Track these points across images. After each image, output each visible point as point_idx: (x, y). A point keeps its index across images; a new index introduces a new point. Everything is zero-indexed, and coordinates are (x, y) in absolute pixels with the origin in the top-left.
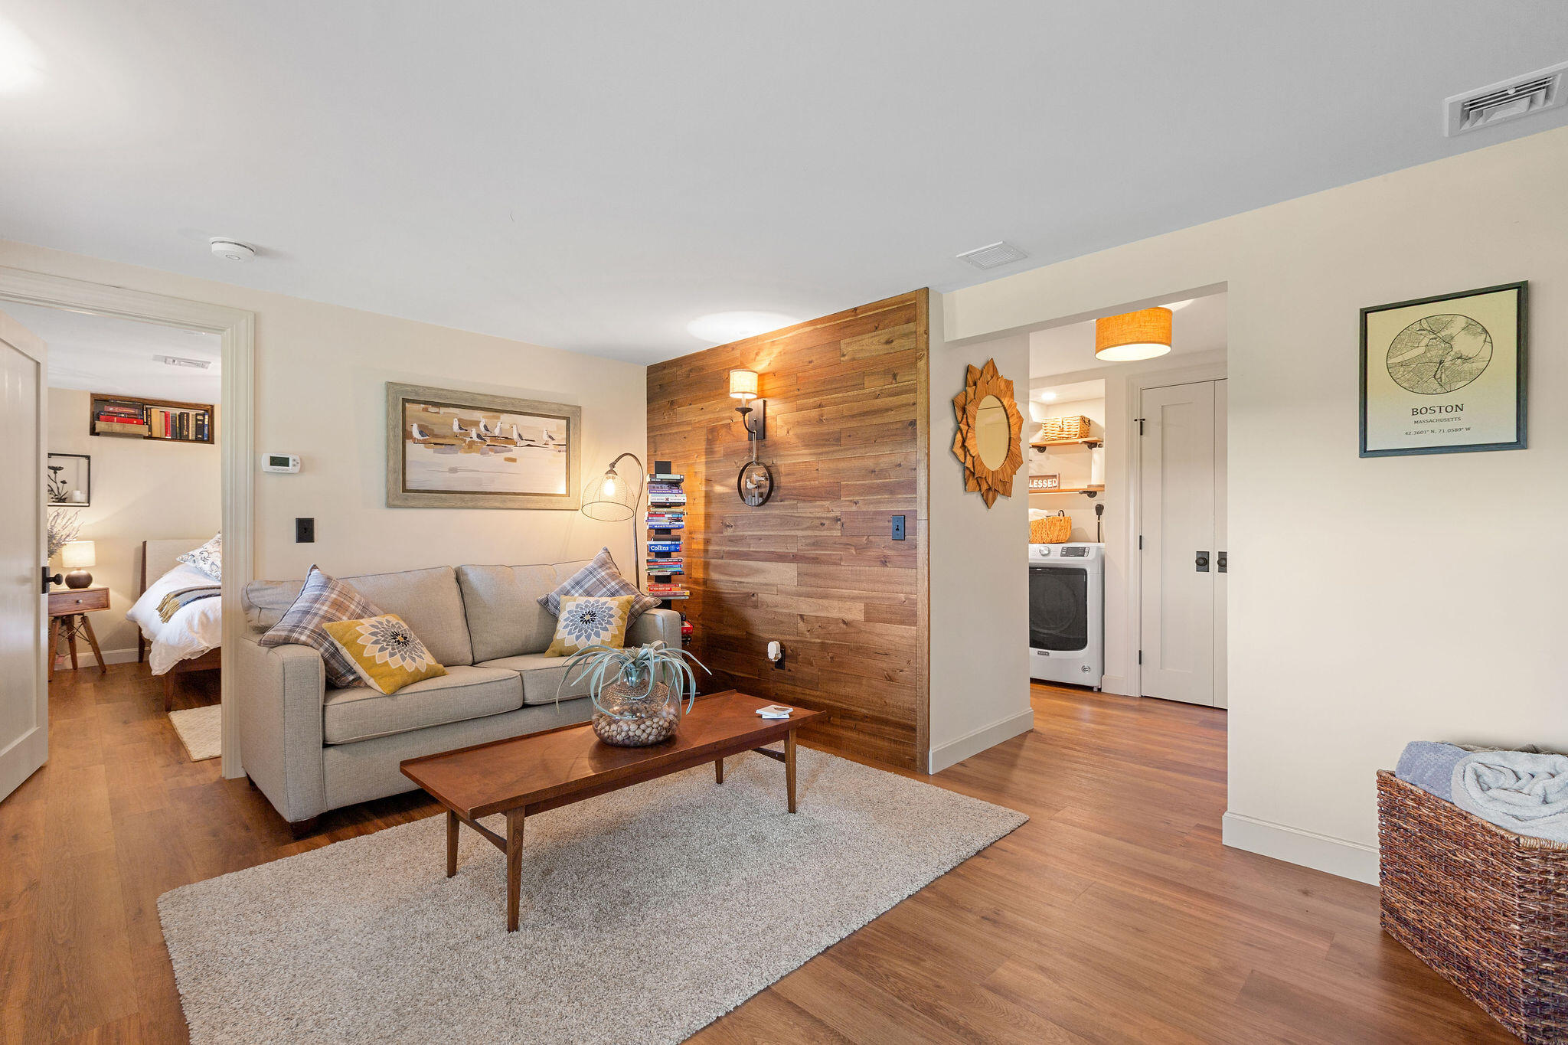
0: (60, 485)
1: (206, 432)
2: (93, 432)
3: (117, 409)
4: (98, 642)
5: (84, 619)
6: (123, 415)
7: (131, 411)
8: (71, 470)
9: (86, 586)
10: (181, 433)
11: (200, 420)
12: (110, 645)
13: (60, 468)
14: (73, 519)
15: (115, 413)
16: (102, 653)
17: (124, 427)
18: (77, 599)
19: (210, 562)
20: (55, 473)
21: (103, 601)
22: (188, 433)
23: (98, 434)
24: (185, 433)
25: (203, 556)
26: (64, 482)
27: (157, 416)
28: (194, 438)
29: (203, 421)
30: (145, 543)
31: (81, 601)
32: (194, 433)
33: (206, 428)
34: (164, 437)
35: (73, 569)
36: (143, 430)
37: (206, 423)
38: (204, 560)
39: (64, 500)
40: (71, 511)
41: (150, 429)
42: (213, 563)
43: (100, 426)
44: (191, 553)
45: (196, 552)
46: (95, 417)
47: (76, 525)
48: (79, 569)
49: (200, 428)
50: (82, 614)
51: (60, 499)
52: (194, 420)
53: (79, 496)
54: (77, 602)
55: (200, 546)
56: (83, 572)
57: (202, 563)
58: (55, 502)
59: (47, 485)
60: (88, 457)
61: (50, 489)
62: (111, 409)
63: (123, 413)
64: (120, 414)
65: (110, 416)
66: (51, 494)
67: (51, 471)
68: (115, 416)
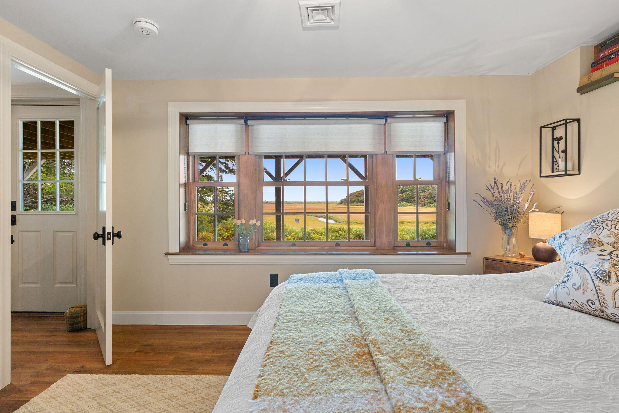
3: (607, 53)
13: (561, 138)
15: (606, 57)
26: (563, 152)
48: (544, 241)
58: (557, 172)
59: (553, 156)
60: (579, 121)
61: (555, 160)
62: (602, 55)
63: (612, 54)
64: (611, 55)
65: (601, 63)
66: (555, 165)
67: (556, 143)
68: (605, 61)
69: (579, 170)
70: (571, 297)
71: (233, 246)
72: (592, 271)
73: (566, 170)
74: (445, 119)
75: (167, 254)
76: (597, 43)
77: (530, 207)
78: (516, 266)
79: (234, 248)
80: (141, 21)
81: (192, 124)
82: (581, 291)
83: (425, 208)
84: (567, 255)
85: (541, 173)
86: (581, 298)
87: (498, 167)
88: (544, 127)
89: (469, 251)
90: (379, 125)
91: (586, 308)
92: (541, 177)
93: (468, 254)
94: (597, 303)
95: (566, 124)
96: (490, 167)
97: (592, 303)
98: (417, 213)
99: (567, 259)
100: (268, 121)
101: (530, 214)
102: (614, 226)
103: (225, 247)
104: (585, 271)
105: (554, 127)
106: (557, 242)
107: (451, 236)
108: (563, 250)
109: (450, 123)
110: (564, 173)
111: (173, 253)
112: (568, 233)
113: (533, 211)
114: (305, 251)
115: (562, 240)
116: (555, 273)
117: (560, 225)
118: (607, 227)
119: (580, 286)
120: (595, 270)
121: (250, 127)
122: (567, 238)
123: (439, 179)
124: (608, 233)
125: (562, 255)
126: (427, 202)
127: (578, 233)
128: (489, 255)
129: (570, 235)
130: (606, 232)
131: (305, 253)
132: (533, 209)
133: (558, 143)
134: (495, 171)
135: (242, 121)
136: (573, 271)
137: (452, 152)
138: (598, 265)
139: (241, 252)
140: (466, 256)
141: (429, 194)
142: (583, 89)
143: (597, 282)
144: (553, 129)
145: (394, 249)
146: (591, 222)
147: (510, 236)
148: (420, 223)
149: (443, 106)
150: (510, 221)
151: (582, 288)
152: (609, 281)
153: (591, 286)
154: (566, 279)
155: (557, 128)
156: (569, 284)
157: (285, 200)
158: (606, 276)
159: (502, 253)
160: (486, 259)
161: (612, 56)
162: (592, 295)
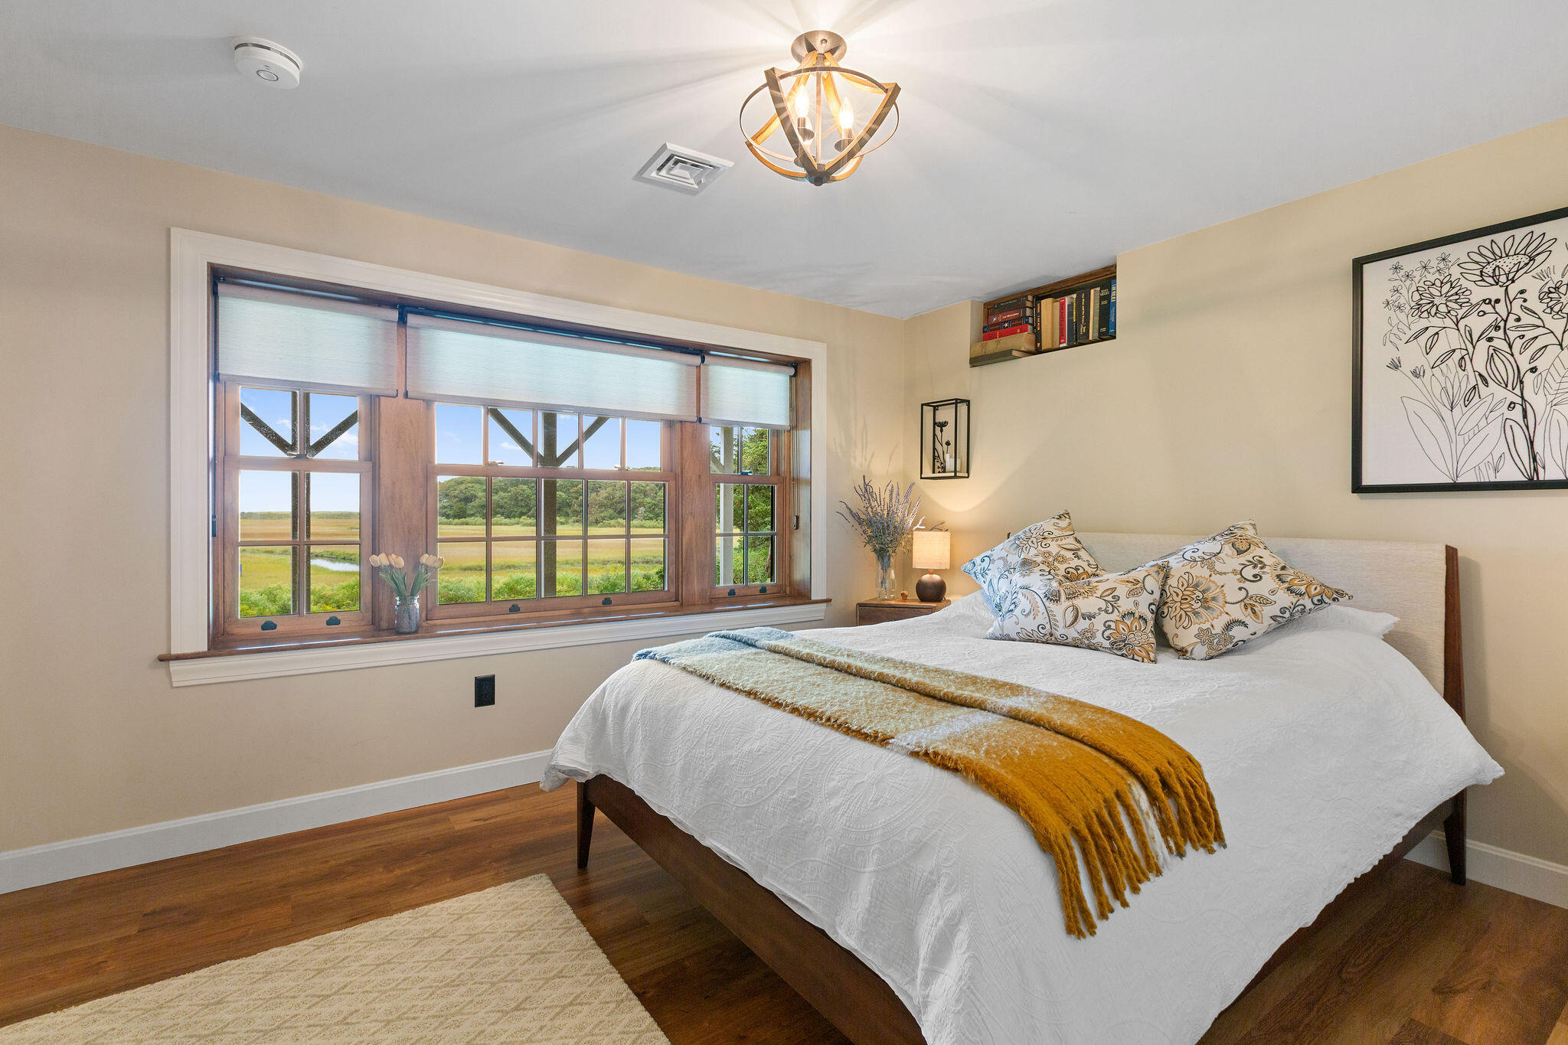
1: (1112, 318)
3: (1000, 318)
10: (1079, 331)
11: (1105, 298)
13: (945, 424)
15: (999, 323)
17: (998, 343)
22: (1088, 327)
23: (982, 363)
24: (1083, 329)
25: (983, 565)
26: (948, 444)
27: (1047, 310)
28: (1097, 336)
29: (1109, 297)
32: (1097, 326)
34: (1057, 346)
36: (1018, 341)
41: (1039, 339)
42: (991, 582)
48: (932, 572)
49: (1104, 313)
52: (1098, 300)
56: (936, 577)
58: (939, 472)
59: (934, 449)
60: (968, 402)
61: (936, 455)
62: (994, 319)
63: (1006, 321)
64: (1004, 322)
65: (995, 330)
66: (937, 462)
67: (938, 429)
68: (998, 329)
69: (968, 472)
70: (1020, 626)
71: (356, 624)
72: (1041, 593)
73: (955, 471)
74: (792, 371)
75: (166, 659)
76: (987, 300)
77: (915, 523)
78: (904, 611)
79: (362, 629)
80: (268, 48)
81: (226, 295)
82: (1031, 616)
83: (597, 529)
84: (995, 582)
85: (921, 473)
86: (1030, 624)
87: (866, 459)
88: (928, 404)
89: (830, 597)
90: (689, 365)
91: (1035, 636)
92: (921, 478)
93: (828, 601)
94: (1048, 627)
95: (956, 404)
96: (855, 459)
97: (1042, 628)
98: (585, 537)
99: (996, 587)
100: (448, 322)
101: (915, 533)
102: (1039, 544)
103: (334, 628)
104: (1034, 593)
105: (936, 406)
106: (979, 568)
107: (800, 574)
108: (988, 578)
109: (800, 378)
110: (953, 474)
111: (189, 655)
112: (992, 555)
113: (918, 529)
114: (538, 619)
115: (985, 565)
116: (973, 610)
117: (949, 548)
118: (1033, 545)
119: (1030, 612)
120: (1044, 591)
121: (409, 331)
122: (991, 561)
123: (778, 474)
124: (1035, 552)
125: (987, 583)
126: (602, 515)
127: (1004, 554)
128: (863, 600)
129: (995, 557)
130: (1033, 551)
131: (540, 624)
132: (918, 526)
133: (942, 431)
134: (861, 466)
135: (394, 315)
136: (1020, 596)
137: (804, 429)
138: (1046, 586)
139: (399, 633)
140: (825, 604)
141: (607, 498)
142: (976, 361)
143: (1047, 603)
144: (935, 409)
145: (711, 603)
146: (1015, 539)
147: (885, 568)
148: (593, 564)
149: (795, 350)
150: (890, 545)
151: (1032, 613)
152: (1059, 600)
153: (1042, 609)
154: (1012, 607)
155: (940, 408)
156: (1017, 612)
157: (312, 510)
158: (1056, 597)
159: (876, 595)
160: (860, 605)
161: (1006, 325)
162: (1042, 619)
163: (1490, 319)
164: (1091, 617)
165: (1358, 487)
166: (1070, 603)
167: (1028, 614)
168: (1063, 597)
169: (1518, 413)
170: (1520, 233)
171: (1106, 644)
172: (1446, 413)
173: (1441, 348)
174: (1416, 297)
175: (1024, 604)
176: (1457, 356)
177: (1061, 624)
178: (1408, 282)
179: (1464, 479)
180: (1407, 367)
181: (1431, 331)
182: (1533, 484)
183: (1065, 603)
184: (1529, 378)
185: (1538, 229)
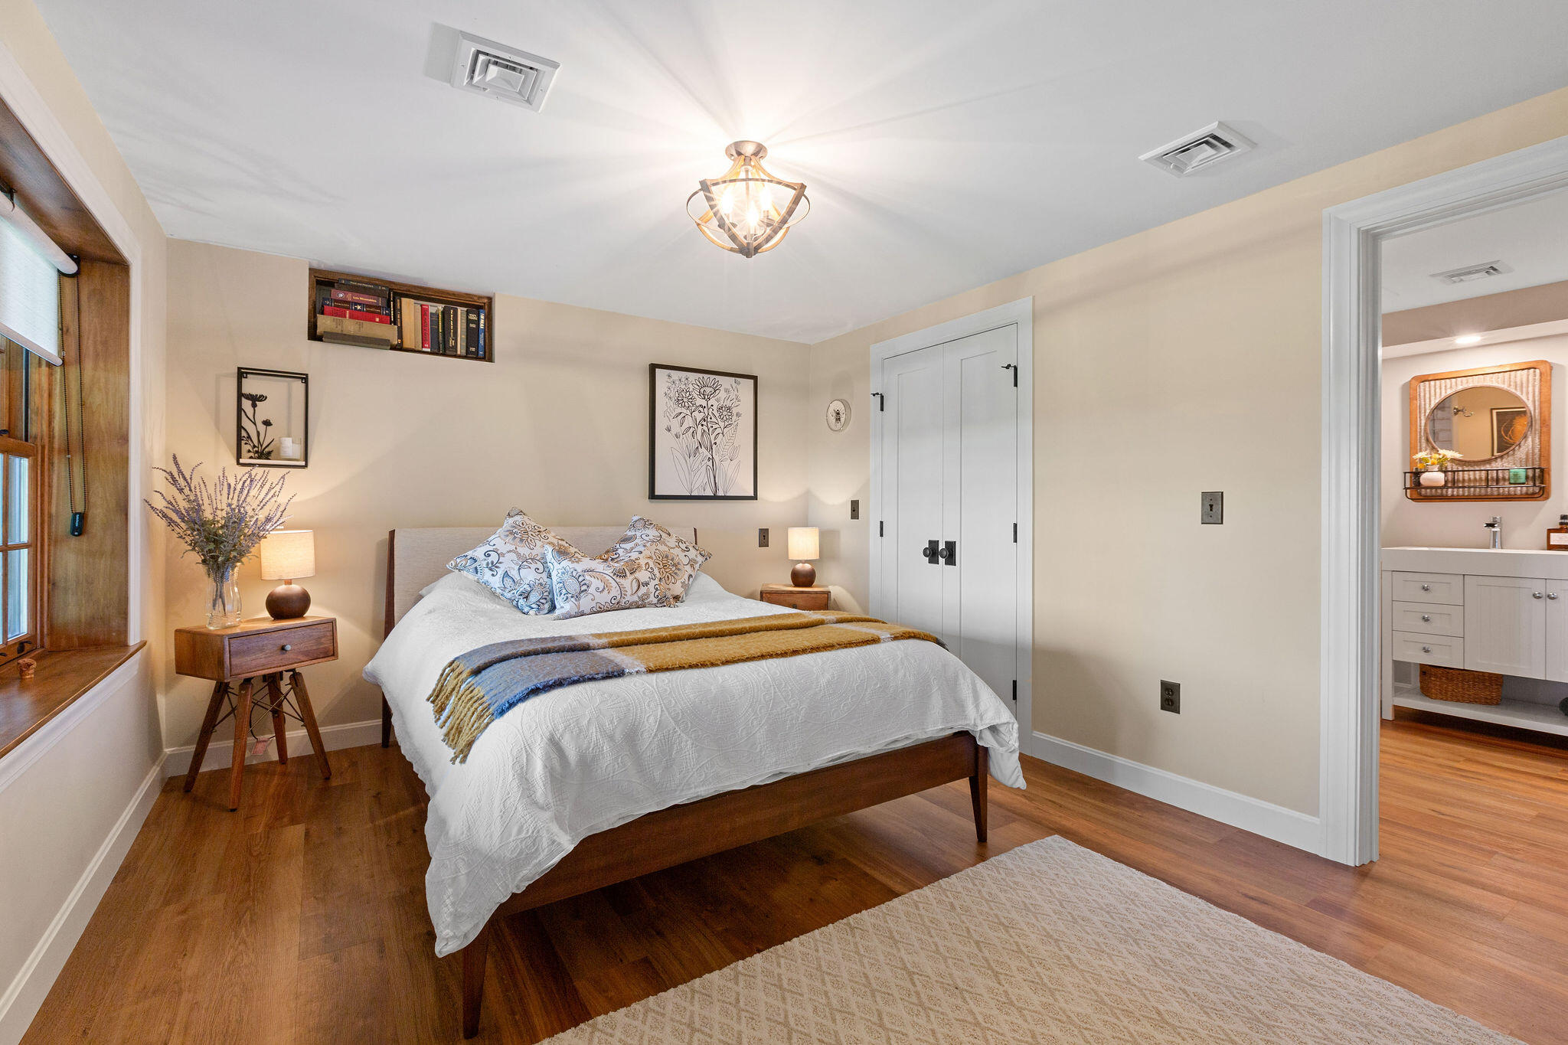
0: (262, 428)
1: (481, 342)
2: (314, 335)
3: (350, 297)
4: (316, 715)
5: (296, 678)
6: (359, 307)
7: (371, 300)
8: (278, 397)
9: (300, 614)
10: (445, 341)
11: (473, 322)
12: (335, 717)
13: (262, 398)
14: (277, 488)
15: (348, 302)
16: (322, 730)
17: (361, 326)
18: (283, 642)
19: (501, 572)
20: (254, 406)
21: (328, 645)
22: (456, 343)
23: (319, 339)
24: (452, 343)
25: (490, 560)
26: (267, 423)
27: (410, 310)
28: (464, 352)
29: (478, 323)
30: (392, 533)
31: (288, 647)
32: (464, 344)
33: (482, 336)
34: (420, 348)
35: (280, 581)
36: (389, 332)
37: (482, 326)
38: (492, 567)
39: (266, 455)
40: (275, 474)
41: (400, 336)
42: (506, 574)
43: (325, 323)
44: (470, 554)
45: (479, 552)
46: (316, 310)
47: (282, 499)
48: (289, 582)
49: (472, 335)
50: (293, 670)
51: (262, 453)
52: (464, 321)
53: (291, 447)
54: (283, 648)
55: (482, 540)
56: (296, 588)
57: (488, 573)
58: (252, 458)
59: (240, 427)
60: (304, 380)
61: (244, 434)
62: (341, 295)
63: (360, 304)
64: (356, 304)
65: (341, 308)
66: (246, 444)
67: (247, 404)
68: (348, 308)
69: (306, 459)
74: (70, 266)
89: (142, 638)
92: (239, 464)
94: (619, 597)
104: (602, 574)
105: (245, 373)
142: (317, 336)
144: (242, 377)
158: (623, 573)
162: (615, 592)
163: (702, 415)
164: (647, 584)
165: (653, 496)
166: (632, 577)
167: (603, 590)
168: (628, 573)
169: (710, 463)
170: (712, 377)
171: (655, 601)
172: (687, 458)
173: (685, 426)
174: (677, 395)
175: (596, 583)
176: (692, 430)
177: (629, 593)
178: (674, 386)
179: (695, 493)
180: (674, 431)
181: (682, 415)
182: (715, 497)
183: (630, 578)
184: (714, 446)
185: (718, 378)
